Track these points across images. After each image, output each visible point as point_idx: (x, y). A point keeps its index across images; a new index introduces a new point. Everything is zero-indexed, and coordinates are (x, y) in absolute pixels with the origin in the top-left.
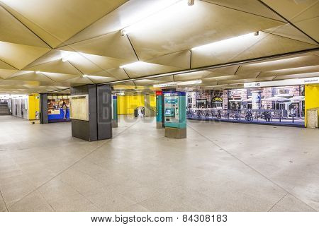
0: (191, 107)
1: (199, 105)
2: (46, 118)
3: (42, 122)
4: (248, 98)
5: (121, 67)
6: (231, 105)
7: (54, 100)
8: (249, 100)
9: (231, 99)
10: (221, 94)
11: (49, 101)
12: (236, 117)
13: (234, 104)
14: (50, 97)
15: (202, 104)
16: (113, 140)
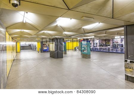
0: (97, 46)
1: (100, 46)
2: (42, 51)
3: (41, 52)
4: (121, 42)
5: (63, 33)
6: (114, 46)
7: (45, 44)
8: (122, 43)
9: (114, 43)
10: (110, 41)
11: (44, 44)
12: (117, 51)
13: (115, 45)
14: (44, 43)
15: (102, 45)
16: (64, 58)
